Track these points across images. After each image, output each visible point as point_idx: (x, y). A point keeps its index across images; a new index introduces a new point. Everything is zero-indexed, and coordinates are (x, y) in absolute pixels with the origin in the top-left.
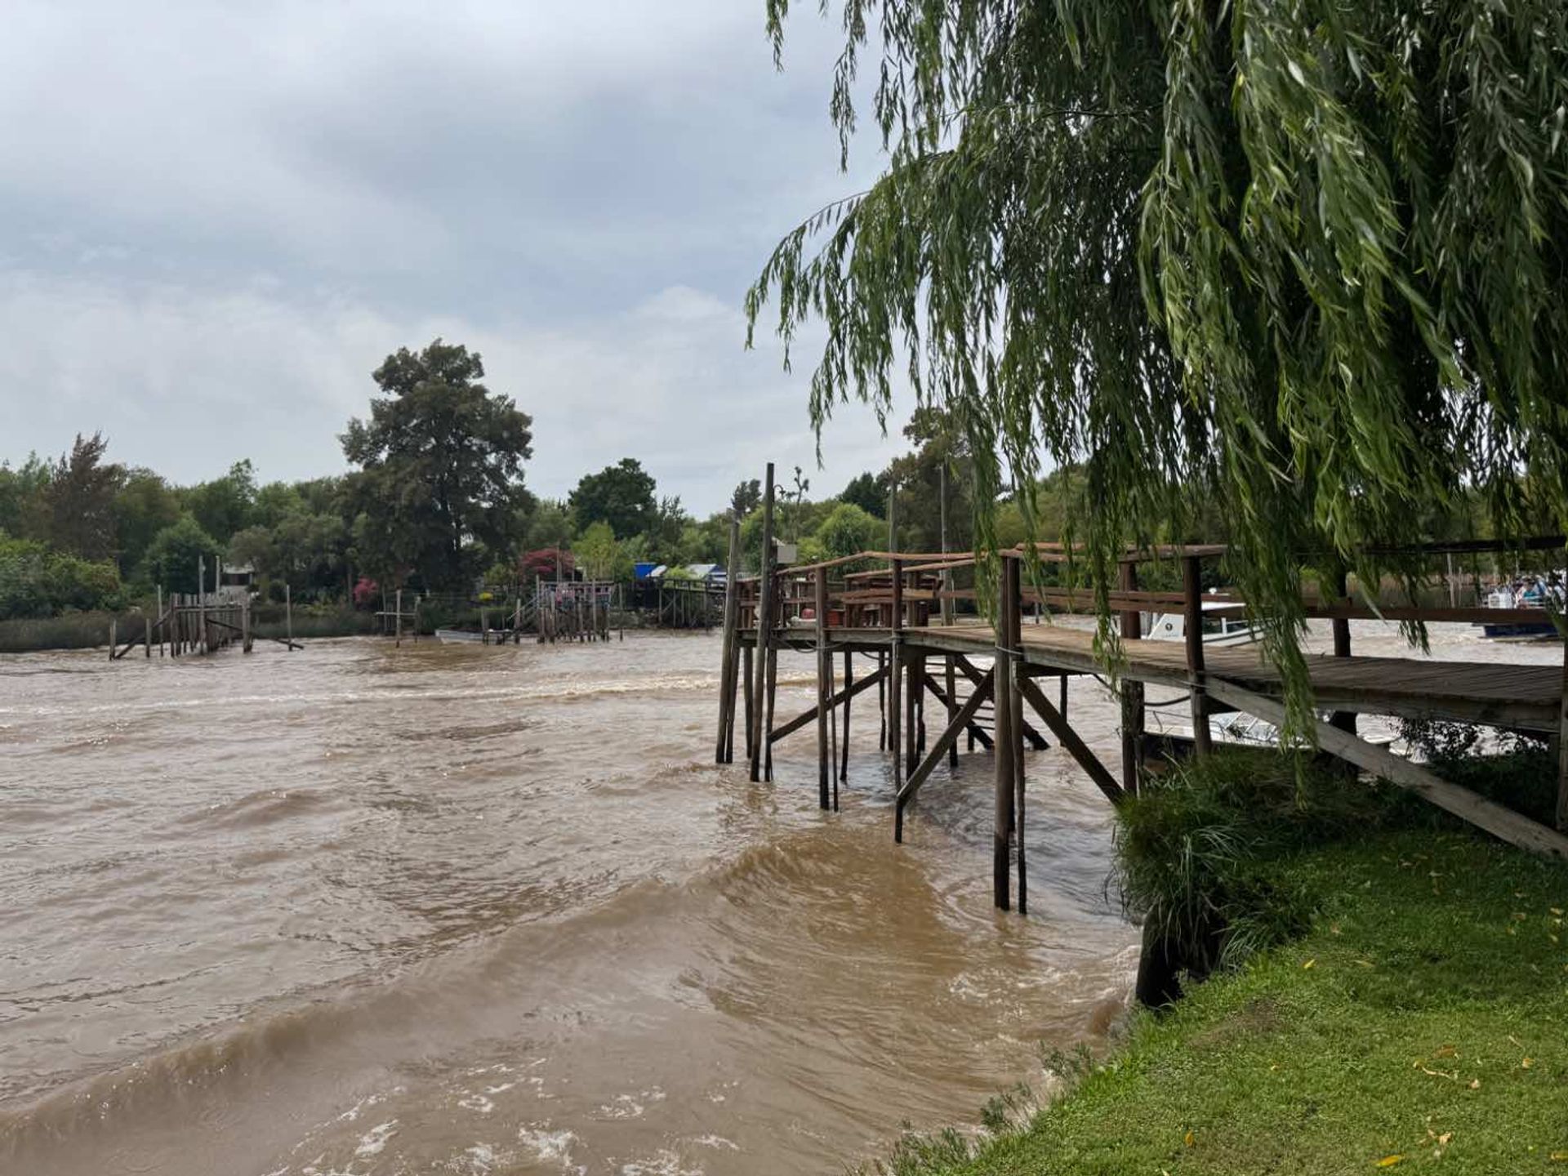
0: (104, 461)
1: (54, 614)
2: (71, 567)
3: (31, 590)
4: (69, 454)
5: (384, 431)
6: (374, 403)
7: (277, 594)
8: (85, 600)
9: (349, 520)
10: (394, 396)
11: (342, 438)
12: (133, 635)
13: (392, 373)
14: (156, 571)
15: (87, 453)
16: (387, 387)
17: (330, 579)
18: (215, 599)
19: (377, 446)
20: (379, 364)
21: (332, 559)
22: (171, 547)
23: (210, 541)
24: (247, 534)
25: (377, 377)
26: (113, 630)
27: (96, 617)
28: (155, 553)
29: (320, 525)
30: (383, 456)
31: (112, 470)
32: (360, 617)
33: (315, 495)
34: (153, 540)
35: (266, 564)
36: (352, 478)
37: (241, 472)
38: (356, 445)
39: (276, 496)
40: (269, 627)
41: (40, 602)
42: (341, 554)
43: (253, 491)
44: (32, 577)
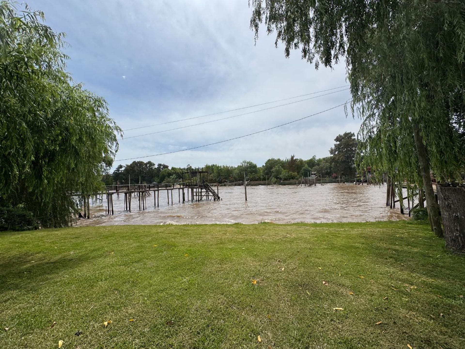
0: (294, 158)
1: (289, 180)
2: (291, 173)
3: (287, 177)
4: (290, 158)
5: (337, 149)
6: (335, 145)
7: (320, 176)
8: (293, 178)
9: (331, 164)
10: (338, 143)
11: (329, 151)
12: (299, 183)
13: (337, 139)
14: (302, 173)
15: (292, 157)
16: (337, 141)
17: (329, 174)
18: (310, 178)
19: (335, 151)
20: (335, 138)
21: (329, 171)
22: (304, 170)
23: (310, 169)
24: (315, 167)
25: (335, 140)
26: (297, 182)
27: (295, 180)
28: (302, 171)
29: (327, 165)
30: (337, 153)
31: (296, 159)
32: (334, 180)
33: (326, 160)
34: (302, 169)
35: (318, 172)
36: (331, 157)
37: (314, 157)
38: (332, 152)
39: (320, 160)
40: (319, 182)
41: (288, 178)
42: (330, 169)
43: (316, 160)
44: (287, 175)
